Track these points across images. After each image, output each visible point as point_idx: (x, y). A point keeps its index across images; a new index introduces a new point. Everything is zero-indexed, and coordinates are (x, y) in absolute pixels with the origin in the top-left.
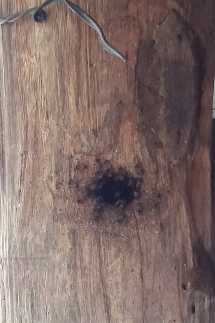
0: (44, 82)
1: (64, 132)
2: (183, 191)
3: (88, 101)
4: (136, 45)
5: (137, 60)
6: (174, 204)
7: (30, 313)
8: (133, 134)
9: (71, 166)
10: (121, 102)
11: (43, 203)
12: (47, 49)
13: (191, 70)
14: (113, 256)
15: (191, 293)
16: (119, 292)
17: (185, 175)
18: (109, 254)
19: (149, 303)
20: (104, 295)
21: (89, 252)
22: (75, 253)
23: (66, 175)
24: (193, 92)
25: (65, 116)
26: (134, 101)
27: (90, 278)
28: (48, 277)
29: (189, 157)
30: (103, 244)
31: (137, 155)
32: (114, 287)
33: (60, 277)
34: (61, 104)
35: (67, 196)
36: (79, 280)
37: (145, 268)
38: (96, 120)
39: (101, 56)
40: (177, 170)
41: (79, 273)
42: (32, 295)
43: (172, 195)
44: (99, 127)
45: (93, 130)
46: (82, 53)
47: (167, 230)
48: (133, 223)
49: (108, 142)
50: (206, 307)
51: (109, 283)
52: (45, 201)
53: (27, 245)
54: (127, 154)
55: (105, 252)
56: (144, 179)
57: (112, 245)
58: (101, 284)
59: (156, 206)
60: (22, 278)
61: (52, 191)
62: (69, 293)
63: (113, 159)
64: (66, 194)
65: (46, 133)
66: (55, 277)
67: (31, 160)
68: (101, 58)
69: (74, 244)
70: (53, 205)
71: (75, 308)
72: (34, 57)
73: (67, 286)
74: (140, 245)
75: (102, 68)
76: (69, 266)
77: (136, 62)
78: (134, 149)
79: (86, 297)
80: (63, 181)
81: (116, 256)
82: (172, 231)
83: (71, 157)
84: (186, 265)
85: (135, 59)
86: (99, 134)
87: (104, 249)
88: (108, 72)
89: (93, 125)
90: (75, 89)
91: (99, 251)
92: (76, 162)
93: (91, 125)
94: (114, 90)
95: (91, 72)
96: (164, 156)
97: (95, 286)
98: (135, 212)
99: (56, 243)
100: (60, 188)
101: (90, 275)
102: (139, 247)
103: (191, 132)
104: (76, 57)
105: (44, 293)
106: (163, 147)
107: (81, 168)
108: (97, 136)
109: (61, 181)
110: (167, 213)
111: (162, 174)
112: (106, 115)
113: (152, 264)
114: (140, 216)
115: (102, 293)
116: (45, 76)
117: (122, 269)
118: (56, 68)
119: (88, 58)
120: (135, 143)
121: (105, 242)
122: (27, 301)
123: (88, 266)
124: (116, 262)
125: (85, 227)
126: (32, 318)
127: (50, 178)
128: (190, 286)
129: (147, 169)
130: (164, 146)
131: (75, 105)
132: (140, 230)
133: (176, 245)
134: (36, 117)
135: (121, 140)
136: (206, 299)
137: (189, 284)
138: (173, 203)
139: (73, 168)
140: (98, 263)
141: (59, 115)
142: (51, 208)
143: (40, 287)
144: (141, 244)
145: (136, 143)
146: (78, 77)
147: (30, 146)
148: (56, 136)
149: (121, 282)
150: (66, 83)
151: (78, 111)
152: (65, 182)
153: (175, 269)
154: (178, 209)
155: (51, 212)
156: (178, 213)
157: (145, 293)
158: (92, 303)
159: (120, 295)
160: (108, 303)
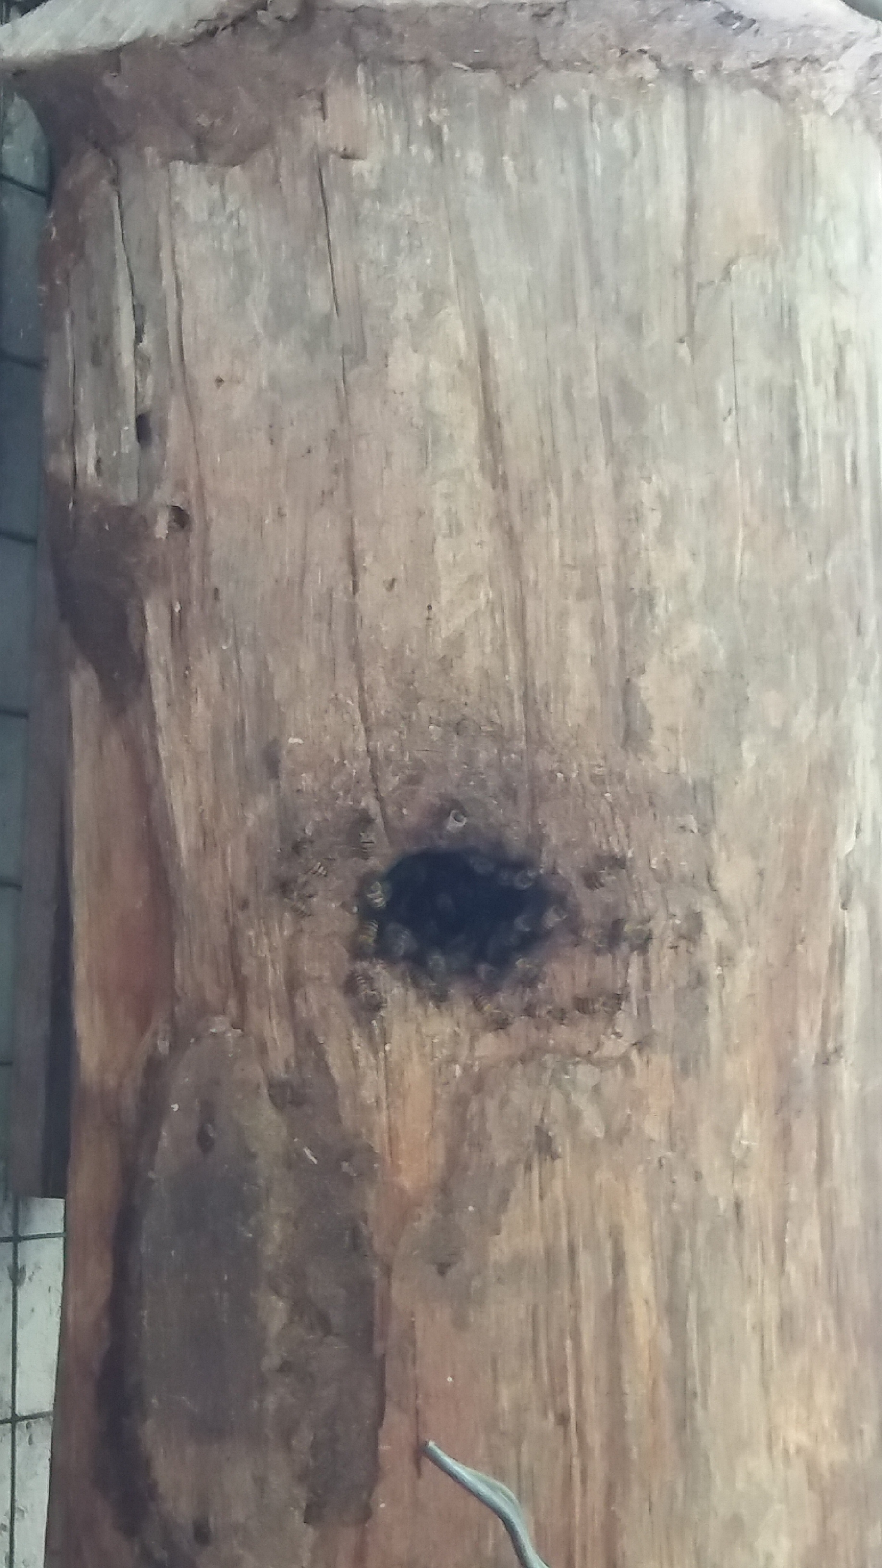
0: (755, 1348)
1: (672, 1146)
2: (186, 906)
3: (574, 1274)
4: (383, 1505)
5: (374, 1442)
6: (224, 854)
7: (802, 410)
8: (392, 1140)
9: (644, 1006)
10: (442, 1269)
11: (755, 856)
12: (740, 1485)
13: (154, 1401)
14: (470, 642)
15: (150, 493)
16: (447, 496)
17: (178, 970)
18: (488, 649)
19: (322, 453)
20: (505, 487)
21: (569, 661)
22: (622, 652)
23: (664, 972)
24: (145, 1313)
25: (669, 1211)
26: (388, 1271)
27: (562, 555)
28: (731, 557)
29: (163, 1046)
30: (510, 694)
31: (376, 1053)
32: (465, 518)
33: (682, 560)
34: (685, 1259)
35: (656, 887)
36: (606, 543)
37: (340, 596)
38: (541, 1197)
39: (525, 1460)
40: (212, 994)
41: (607, 576)
42: (795, 485)
43: (232, 889)
44: (528, 1168)
45: (554, 1156)
46: (599, 1468)
47: (251, 748)
48: (389, 777)
49: (491, 1106)
50: (90, 439)
51: (486, 536)
52: (747, 866)
53: (815, 686)
54: (415, 1056)
55: (504, 658)
56: (346, 956)
57: (474, 687)
58: (518, 528)
59: (297, 848)
60: (837, 555)
61: (720, 903)
62: (647, 493)
63: (474, 1038)
64: (663, 892)
65: (745, 1143)
66: (703, 557)
67: (803, 1029)
68: (525, 1448)
69: (627, 689)
70: (715, 847)
71: (621, 430)
72: (792, 1450)
73: (653, 520)
74: (361, 688)
75: (519, 1409)
76: (650, 600)
77: (381, 1434)
78: (387, 1080)
79: (577, 475)
80: (675, 948)
81: (457, 643)
82: (229, 746)
83: (641, 1045)
84: (172, 611)
85: (384, 1448)
86: (530, 1137)
87: (505, 671)
88: (496, 1394)
89: (553, 1176)
90: (629, 1321)
91: (525, 662)
92: (625, 1021)
93: (564, 1178)
94: (472, 1319)
95: (563, 1390)
96: (263, 1049)
97: (543, 520)
98: (379, 820)
99: (699, 692)
100: (686, 918)
101: (564, 566)
102: (366, 681)
103: (154, 1147)
104: (625, 1451)
105: (748, 495)
106: (271, 1085)
107: (602, 999)
108: (539, 1130)
109: (683, 944)
110: (251, 819)
111: (274, 976)
112: (503, 1219)
113: (312, 612)
114: (363, 804)
115: (514, 495)
116: (750, 1375)
117: (434, 591)
118: (705, 1406)
119: (575, 1451)
120: (385, 1105)
121: (503, 700)
122: (814, 458)
123: (571, 601)
124: (459, 619)
125: (585, 762)
126: (793, 390)
127: (726, 958)
128: (155, 521)
129: (336, 996)
130: (264, 1091)
131: (629, 1257)
132: (361, 748)
133: (216, 688)
134: (784, 1209)
135: (442, 1114)
136: (91, 469)
137: (161, 528)
138: (229, 860)
139: (633, 998)
140: (529, 617)
141: (694, 1215)
142: (723, 837)
143: (764, 518)
144: (356, 693)
145: (378, 1100)
146: (615, 1371)
147: (809, 1085)
148: (704, 1130)
149: (439, 539)
150: (666, 1344)
151: (616, 1235)
152: (667, 944)
153: (216, 591)
154: (204, 832)
155: (724, 821)
156: (207, 817)
157: (339, 494)
158: (555, 452)
159: (441, 487)
160: (489, 456)
